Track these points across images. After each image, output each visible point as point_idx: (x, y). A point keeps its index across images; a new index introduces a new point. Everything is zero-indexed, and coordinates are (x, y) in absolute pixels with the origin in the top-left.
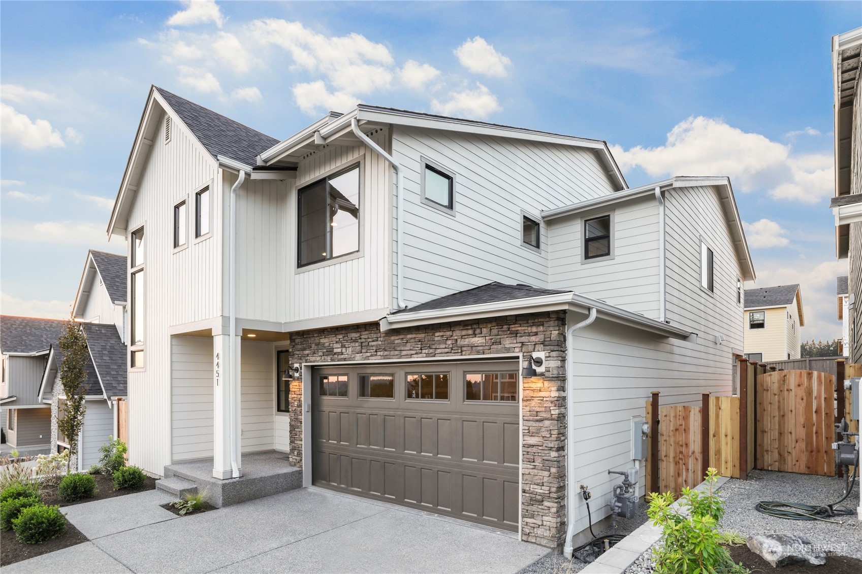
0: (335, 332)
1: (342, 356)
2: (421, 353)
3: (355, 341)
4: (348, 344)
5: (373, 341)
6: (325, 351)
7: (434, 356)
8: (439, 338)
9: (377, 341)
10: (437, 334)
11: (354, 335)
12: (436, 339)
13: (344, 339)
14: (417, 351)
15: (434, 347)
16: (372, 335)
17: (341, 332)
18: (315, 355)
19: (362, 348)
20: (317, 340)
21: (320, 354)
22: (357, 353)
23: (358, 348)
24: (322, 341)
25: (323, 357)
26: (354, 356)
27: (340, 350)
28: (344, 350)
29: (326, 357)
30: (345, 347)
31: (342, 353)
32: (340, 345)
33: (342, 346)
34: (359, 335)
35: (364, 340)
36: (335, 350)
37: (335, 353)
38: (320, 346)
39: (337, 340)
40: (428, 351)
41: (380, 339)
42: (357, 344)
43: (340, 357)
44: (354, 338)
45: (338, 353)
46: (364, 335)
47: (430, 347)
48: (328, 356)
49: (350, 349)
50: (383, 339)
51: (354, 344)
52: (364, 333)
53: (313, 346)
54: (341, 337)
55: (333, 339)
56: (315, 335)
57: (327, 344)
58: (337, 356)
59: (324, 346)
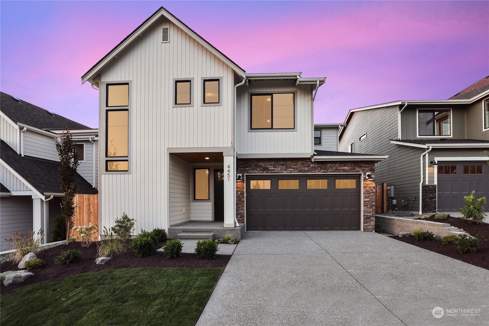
0: (269, 160)
2: (320, 171)
3: (283, 165)
5: (294, 166)
6: (262, 168)
7: (327, 173)
8: (329, 166)
9: (296, 166)
10: (328, 165)
12: (328, 166)
15: (327, 169)
16: (294, 163)
17: (273, 161)
18: (254, 170)
19: (287, 168)
20: (256, 163)
21: (258, 170)
22: (284, 170)
23: (284, 168)
24: (259, 164)
25: (261, 171)
26: (282, 171)
27: (273, 168)
28: (275, 169)
29: (262, 171)
30: (276, 167)
31: (274, 170)
32: (272, 166)
33: (274, 167)
34: (285, 162)
35: (289, 165)
36: (269, 169)
37: (269, 170)
38: (258, 166)
39: (271, 164)
40: (323, 171)
41: (298, 165)
42: (284, 166)
43: (272, 171)
44: (282, 164)
45: (271, 170)
46: (288, 163)
47: (325, 169)
48: (264, 171)
49: (279, 168)
50: (299, 165)
51: (282, 166)
52: (289, 162)
53: (253, 166)
54: (274, 163)
55: (268, 164)
56: (255, 161)
57: (263, 166)
58: (270, 171)
59: (261, 166)
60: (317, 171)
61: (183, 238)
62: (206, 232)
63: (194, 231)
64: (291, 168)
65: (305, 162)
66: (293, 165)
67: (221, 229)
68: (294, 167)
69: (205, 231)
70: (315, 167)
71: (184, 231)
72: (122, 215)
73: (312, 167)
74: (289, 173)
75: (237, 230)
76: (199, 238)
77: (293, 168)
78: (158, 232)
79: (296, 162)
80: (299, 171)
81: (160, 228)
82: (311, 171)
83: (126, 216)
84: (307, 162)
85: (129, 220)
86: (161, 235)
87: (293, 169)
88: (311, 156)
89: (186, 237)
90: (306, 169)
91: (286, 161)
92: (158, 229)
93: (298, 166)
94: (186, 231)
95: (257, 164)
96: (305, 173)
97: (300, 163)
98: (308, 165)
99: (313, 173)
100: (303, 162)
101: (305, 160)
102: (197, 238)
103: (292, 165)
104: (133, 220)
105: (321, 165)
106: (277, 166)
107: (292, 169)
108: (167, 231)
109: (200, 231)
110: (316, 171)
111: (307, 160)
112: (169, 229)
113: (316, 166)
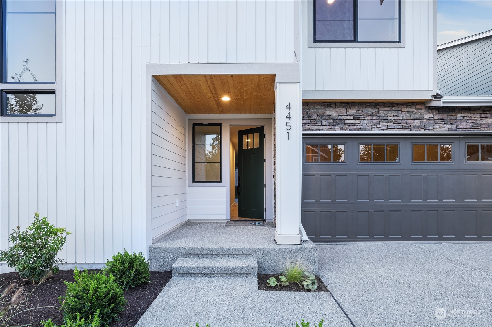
0: (346, 106)
1: (355, 127)
2: (444, 128)
3: (372, 115)
4: (363, 117)
5: (394, 116)
6: (331, 121)
7: (456, 130)
8: (461, 118)
9: (398, 116)
10: (459, 115)
11: (371, 110)
12: (458, 118)
13: (357, 113)
14: (440, 126)
15: (456, 124)
16: (393, 111)
17: (353, 107)
18: (318, 124)
19: (380, 122)
20: (320, 111)
21: (324, 124)
22: (374, 125)
23: (375, 121)
24: (327, 112)
25: (329, 127)
26: (370, 127)
27: (353, 121)
28: (357, 122)
29: (333, 127)
30: (359, 119)
31: (354, 124)
32: (352, 118)
33: (354, 119)
34: (376, 110)
35: (383, 115)
36: (346, 122)
37: (346, 124)
38: (324, 117)
39: (349, 113)
40: (450, 126)
41: (401, 115)
42: (374, 118)
43: (351, 127)
44: (371, 113)
45: (350, 124)
46: (383, 111)
47: (452, 124)
48: (335, 126)
49: (366, 121)
50: (404, 115)
51: (370, 118)
52: (383, 109)
53: (314, 116)
54: (354, 110)
55: (343, 112)
56: (318, 107)
57: (334, 116)
58: (347, 126)
59: (330, 117)
60: (438, 127)
61: (187, 272)
62: (238, 255)
63: (210, 255)
64: (386, 120)
65: (414, 110)
66: (391, 115)
67: (274, 249)
68: (393, 118)
69: (235, 254)
70: (433, 120)
71: (187, 254)
72: (32, 220)
73: (429, 120)
74: (384, 130)
75: (310, 251)
76: (226, 274)
77: (391, 121)
78: (127, 266)
79: (398, 109)
80: (404, 128)
81: (131, 253)
82: (425, 127)
83: (44, 221)
84: (418, 109)
85: (52, 232)
86: (132, 272)
87: (392, 124)
88: (432, 96)
89: (196, 271)
90: (417, 122)
91: (378, 107)
92: (126, 253)
93: (401, 118)
94: (192, 254)
95: (322, 112)
96: (414, 130)
97: (405, 110)
98: (420, 116)
99: (430, 130)
100: (411, 110)
101: (414, 107)
102: (221, 272)
103: (389, 115)
104: (62, 231)
105: (445, 116)
106: (362, 118)
107: (389, 124)
108: (146, 255)
109: (224, 254)
110: (435, 127)
111: (418, 107)
112: (151, 250)
113: (437, 117)
